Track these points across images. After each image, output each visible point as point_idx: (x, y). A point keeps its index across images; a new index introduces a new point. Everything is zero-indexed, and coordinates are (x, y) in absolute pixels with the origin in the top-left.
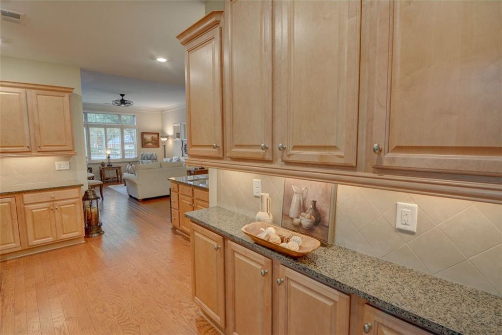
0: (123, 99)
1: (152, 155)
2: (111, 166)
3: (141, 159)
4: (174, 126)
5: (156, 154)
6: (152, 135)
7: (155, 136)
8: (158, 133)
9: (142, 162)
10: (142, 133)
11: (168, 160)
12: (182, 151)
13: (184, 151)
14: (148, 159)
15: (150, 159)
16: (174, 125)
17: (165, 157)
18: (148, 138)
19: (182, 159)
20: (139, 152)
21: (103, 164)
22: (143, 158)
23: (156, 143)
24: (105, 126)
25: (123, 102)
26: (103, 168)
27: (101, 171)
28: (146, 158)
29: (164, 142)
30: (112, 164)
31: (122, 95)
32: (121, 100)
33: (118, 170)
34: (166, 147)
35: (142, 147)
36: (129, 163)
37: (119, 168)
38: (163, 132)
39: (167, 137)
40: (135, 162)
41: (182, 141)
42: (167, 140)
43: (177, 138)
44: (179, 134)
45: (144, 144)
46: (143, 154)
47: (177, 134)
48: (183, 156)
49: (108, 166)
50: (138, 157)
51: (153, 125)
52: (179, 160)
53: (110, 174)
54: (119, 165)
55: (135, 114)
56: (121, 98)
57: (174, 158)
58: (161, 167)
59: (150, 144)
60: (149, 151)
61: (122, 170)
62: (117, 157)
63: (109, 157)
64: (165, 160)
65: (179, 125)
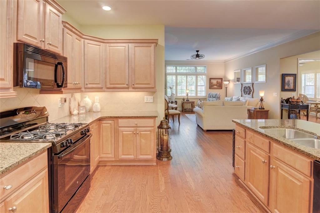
0: (198, 54)
1: (216, 94)
2: (189, 101)
3: (208, 97)
4: (235, 73)
5: (219, 94)
6: (217, 80)
7: (220, 81)
8: (222, 79)
9: (209, 99)
10: (210, 78)
11: (229, 99)
12: (242, 92)
13: (243, 92)
14: (213, 98)
15: (215, 97)
16: (235, 71)
17: (226, 96)
18: (214, 82)
19: (241, 99)
20: (207, 92)
21: (184, 100)
22: (209, 97)
23: (220, 86)
24: (186, 75)
25: (198, 56)
26: (183, 102)
27: (182, 103)
28: (212, 96)
29: (226, 85)
30: (189, 100)
31: (197, 51)
32: (196, 55)
33: (193, 104)
34: (227, 88)
35: (210, 88)
36: (200, 100)
37: (193, 102)
38: (225, 77)
39: (229, 81)
40: (204, 99)
41: (242, 84)
42: (228, 84)
43: (237, 81)
44: (239, 78)
45: (211, 86)
46: (210, 94)
47: (237, 78)
48: (242, 96)
49: (187, 101)
50: (206, 96)
51: (218, 73)
52: (239, 100)
53: (188, 106)
54: (193, 101)
55: (206, 66)
56: (196, 53)
57: (234, 97)
58: (223, 105)
59: (215, 87)
60: (214, 92)
61: (195, 104)
62: (192, 95)
63: (187, 95)
64: (226, 99)
65: (240, 71)
